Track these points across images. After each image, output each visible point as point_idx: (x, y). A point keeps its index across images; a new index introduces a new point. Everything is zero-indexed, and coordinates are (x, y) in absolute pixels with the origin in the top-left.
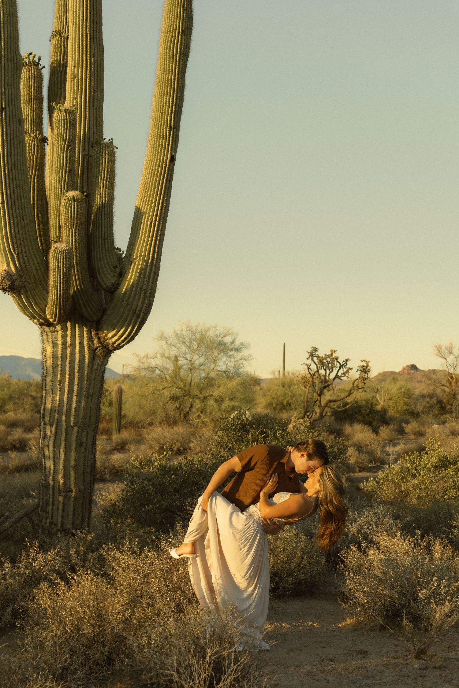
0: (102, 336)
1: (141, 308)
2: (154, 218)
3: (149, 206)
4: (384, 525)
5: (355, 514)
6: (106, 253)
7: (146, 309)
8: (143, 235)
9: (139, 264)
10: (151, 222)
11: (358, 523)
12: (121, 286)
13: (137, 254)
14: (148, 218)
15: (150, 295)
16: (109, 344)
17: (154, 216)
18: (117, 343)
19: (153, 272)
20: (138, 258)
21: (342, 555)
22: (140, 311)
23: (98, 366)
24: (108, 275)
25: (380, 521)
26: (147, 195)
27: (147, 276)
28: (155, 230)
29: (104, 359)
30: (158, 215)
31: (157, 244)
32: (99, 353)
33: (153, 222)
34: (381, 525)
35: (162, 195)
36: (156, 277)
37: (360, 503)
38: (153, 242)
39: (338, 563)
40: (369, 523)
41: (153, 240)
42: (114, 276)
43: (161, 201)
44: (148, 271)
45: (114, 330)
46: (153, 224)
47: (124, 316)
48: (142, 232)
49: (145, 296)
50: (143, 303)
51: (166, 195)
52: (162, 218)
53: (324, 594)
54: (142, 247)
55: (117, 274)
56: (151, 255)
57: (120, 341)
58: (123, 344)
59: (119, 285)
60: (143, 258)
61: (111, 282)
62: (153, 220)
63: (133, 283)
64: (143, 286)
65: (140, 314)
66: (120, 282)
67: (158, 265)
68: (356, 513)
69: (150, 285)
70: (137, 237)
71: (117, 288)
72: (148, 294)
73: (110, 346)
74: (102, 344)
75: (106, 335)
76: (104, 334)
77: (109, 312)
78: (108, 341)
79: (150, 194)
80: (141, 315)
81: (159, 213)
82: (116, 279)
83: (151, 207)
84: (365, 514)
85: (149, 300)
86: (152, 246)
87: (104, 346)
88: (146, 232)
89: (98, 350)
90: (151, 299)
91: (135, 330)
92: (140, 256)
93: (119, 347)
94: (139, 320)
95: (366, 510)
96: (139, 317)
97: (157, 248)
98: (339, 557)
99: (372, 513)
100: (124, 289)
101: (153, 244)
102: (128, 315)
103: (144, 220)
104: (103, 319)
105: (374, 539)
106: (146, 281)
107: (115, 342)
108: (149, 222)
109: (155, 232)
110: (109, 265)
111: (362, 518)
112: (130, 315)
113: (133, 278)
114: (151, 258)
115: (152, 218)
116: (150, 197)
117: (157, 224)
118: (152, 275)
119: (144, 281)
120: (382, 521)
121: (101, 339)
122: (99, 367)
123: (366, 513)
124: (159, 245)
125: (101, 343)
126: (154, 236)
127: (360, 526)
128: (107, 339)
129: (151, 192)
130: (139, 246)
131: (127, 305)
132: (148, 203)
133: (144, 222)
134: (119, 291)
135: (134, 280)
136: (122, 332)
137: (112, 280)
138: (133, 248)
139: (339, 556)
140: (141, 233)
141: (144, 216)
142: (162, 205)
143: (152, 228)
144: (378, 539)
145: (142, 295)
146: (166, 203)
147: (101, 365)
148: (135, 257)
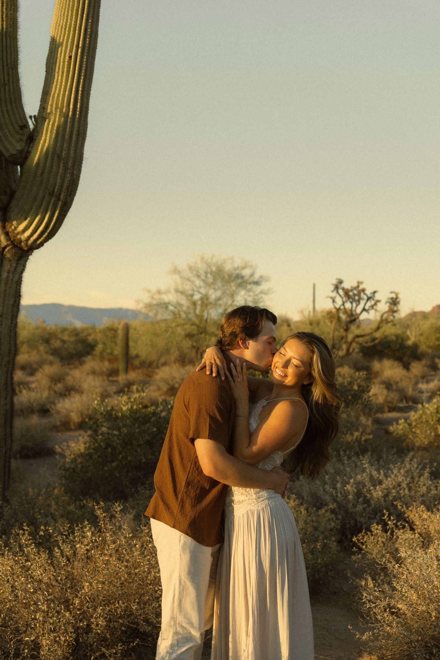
0: (10, 230)
1: (62, 186)
2: (74, 51)
3: (67, 32)
4: (419, 487)
5: (379, 474)
6: (7, 106)
7: (68, 188)
8: (60, 78)
9: (54, 121)
10: (70, 57)
11: (384, 485)
12: (32, 154)
13: (52, 105)
14: (66, 52)
15: (73, 166)
16: (20, 241)
17: (74, 48)
18: (32, 239)
19: (75, 132)
20: (54, 112)
21: (358, 540)
22: (60, 191)
23: (8, 273)
24: (11, 139)
25: (413, 482)
26: (64, 17)
27: (67, 137)
28: (77, 69)
29: (17, 264)
30: (80, 45)
31: (80, 89)
32: (8, 255)
33: (73, 57)
34: (416, 487)
35: (85, 16)
36: (81, 139)
37: (387, 457)
38: (74, 86)
39: (354, 553)
40: (399, 485)
41: (74, 84)
42: (21, 140)
43: (83, 24)
44: (68, 130)
45: (26, 219)
46: (72, 60)
47: (38, 198)
48: (58, 72)
49: (66, 168)
50: (63, 178)
51: (90, 16)
52: (86, 51)
53: (335, 593)
54: (59, 95)
55: (25, 138)
56: (71, 106)
57: (35, 236)
58: (40, 240)
59: (28, 153)
60: (60, 110)
61: (18, 148)
62: (73, 54)
63: (48, 149)
64: (61, 152)
65: (60, 195)
66: (30, 148)
67: (82, 122)
68: (382, 471)
69: (72, 152)
70: (52, 81)
71: (26, 158)
72: (70, 164)
73: (23, 244)
74: (12, 242)
75: (16, 228)
76: (13, 227)
77: (17, 196)
78: (19, 237)
79: (68, 15)
80: (62, 196)
81: (81, 42)
82: (24, 144)
83: (69, 35)
84: (393, 473)
85: (72, 174)
86: (73, 92)
87: (14, 244)
88: (63, 72)
89: (6, 250)
90: (75, 172)
91: (55, 218)
92: (56, 108)
93: (37, 246)
94: (60, 204)
95: (395, 467)
96: (59, 199)
97: (80, 95)
98: (355, 545)
99: (402, 471)
100: (36, 158)
101: (74, 89)
102: (44, 197)
103: (61, 54)
104: (11, 205)
105: (406, 515)
106: (65, 145)
107: (29, 237)
108: (67, 58)
109: (76, 72)
110: (12, 124)
111: (389, 479)
112: (46, 197)
113: (47, 141)
114: (71, 110)
115: (71, 51)
116: (67, 20)
117: (78, 60)
118: (74, 136)
119: (63, 145)
120: (417, 483)
121: (10, 234)
122: (11, 275)
123: (395, 471)
124: (83, 91)
125: (10, 239)
126: (76, 78)
127: (387, 489)
128: (18, 234)
129: (68, 12)
130: (54, 94)
131: (42, 182)
132: (65, 29)
133: (60, 57)
134: (28, 162)
135: (49, 145)
136: (37, 223)
137: (19, 147)
138: (47, 98)
139: (354, 542)
140: (56, 74)
141: (60, 49)
142: (86, 30)
143: (72, 66)
144: (412, 516)
145: (62, 165)
146: (91, 28)
147: (14, 272)
148: (49, 111)
